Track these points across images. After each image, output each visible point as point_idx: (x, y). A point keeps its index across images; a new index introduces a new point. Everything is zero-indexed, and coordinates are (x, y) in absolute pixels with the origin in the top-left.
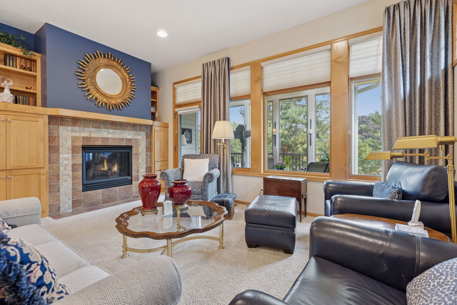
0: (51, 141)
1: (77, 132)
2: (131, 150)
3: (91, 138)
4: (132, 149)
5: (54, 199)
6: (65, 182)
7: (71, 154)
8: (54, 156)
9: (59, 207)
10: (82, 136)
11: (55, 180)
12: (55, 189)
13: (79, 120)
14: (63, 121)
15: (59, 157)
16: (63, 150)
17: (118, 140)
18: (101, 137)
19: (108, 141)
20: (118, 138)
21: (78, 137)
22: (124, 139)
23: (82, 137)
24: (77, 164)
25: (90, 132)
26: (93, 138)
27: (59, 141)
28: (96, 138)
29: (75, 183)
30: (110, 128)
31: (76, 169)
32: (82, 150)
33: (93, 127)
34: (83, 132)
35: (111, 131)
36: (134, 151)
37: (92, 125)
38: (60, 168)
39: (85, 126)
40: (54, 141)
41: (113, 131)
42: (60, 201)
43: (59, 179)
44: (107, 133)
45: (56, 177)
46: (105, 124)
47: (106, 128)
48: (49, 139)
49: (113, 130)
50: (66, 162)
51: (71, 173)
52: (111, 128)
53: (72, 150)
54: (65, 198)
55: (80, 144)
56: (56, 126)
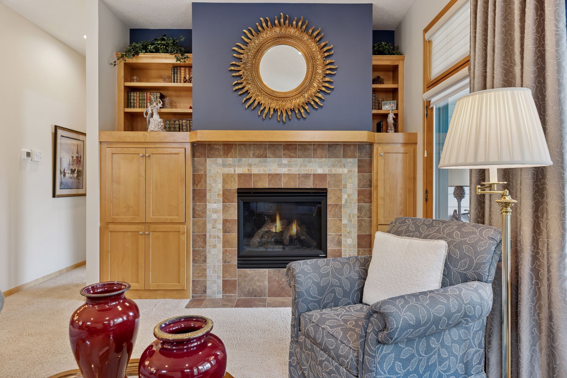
0: (196, 182)
1: (230, 166)
2: (324, 197)
3: (251, 175)
4: (326, 196)
5: (199, 273)
6: (213, 247)
7: (222, 204)
8: (200, 205)
9: (206, 288)
10: (237, 172)
11: (200, 243)
12: (200, 258)
13: (233, 146)
14: (212, 149)
15: (206, 207)
16: (211, 197)
17: (299, 178)
18: (267, 173)
19: (280, 179)
20: (299, 174)
21: (232, 175)
22: (310, 174)
23: (238, 174)
24: (230, 220)
25: (250, 165)
26: (255, 175)
27: (205, 182)
28: (259, 176)
29: (226, 251)
30: (284, 155)
31: (228, 229)
32: (238, 196)
33: (254, 156)
34: (239, 166)
35: (285, 161)
36: (331, 200)
37: (252, 152)
38: (208, 224)
39: (243, 156)
40: (200, 182)
41: (288, 162)
42: (206, 277)
43: (205, 243)
44: (278, 165)
45: (202, 238)
46: (274, 149)
47: (275, 156)
48: (194, 180)
49: (289, 159)
50: (215, 216)
51: (222, 234)
52: (285, 156)
53: (223, 197)
54: (213, 273)
55: (235, 186)
56: (202, 159)
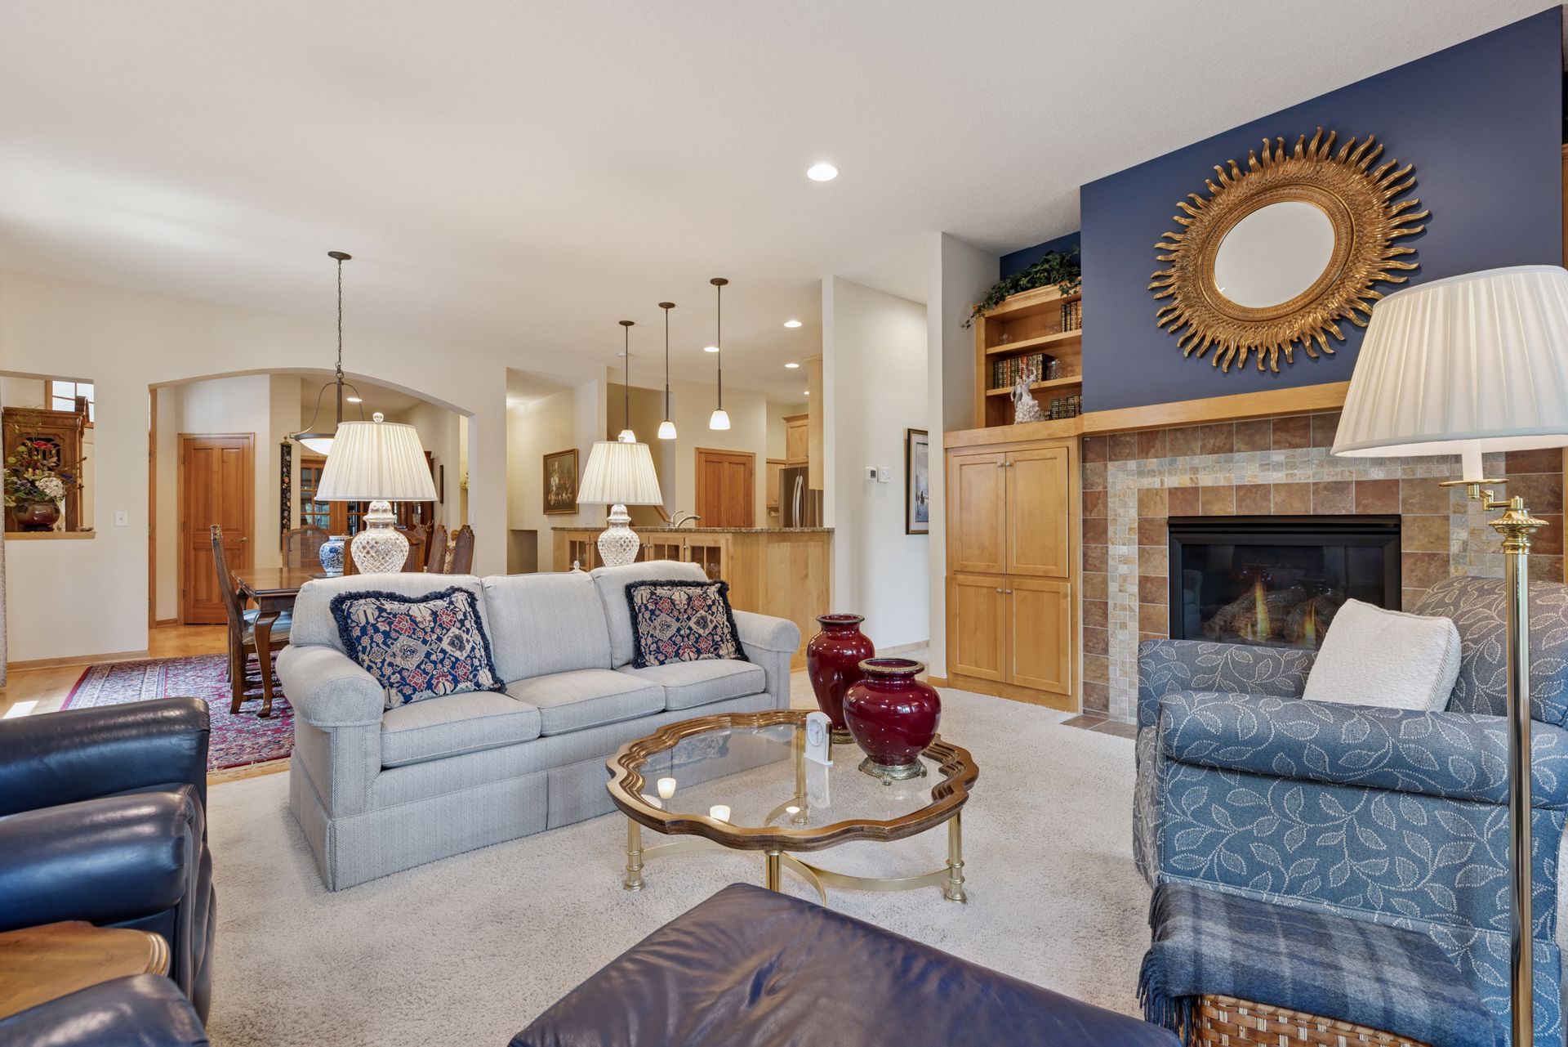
0: (1089, 506)
1: (1152, 473)
2: (1392, 536)
3: (1196, 489)
4: (1399, 533)
5: (1095, 671)
6: (1120, 628)
7: (1136, 547)
8: (1096, 548)
9: (1107, 700)
10: (1167, 485)
11: (1096, 617)
12: (1098, 644)
13: (1159, 435)
14: (1117, 445)
15: (1107, 551)
16: (1116, 534)
17: (1316, 492)
18: (1234, 484)
19: (1266, 497)
20: (1314, 484)
21: (1157, 492)
22: (1349, 483)
23: (1169, 489)
24: (1153, 578)
25: (1195, 470)
26: (1206, 489)
27: (1106, 506)
28: (1215, 491)
29: (1146, 636)
30: (1275, 443)
31: (1150, 595)
32: (1170, 532)
33: (1204, 450)
34: (1170, 473)
35: (1278, 456)
36: (1412, 543)
37: (1199, 443)
38: (1110, 584)
39: (1178, 452)
40: (1096, 506)
41: (1287, 458)
42: (1108, 679)
43: (1106, 618)
44: (1261, 465)
45: (1101, 608)
46: (1250, 432)
47: (1254, 446)
48: (1084, 502)
49: (1290, 451)
50: (1123, 569)
51: (1137, 604)
52: (1279, 444)
53: (1139, 533)
54: (1121, 676)
55: (1163, 512)
56: (1099, 465)
